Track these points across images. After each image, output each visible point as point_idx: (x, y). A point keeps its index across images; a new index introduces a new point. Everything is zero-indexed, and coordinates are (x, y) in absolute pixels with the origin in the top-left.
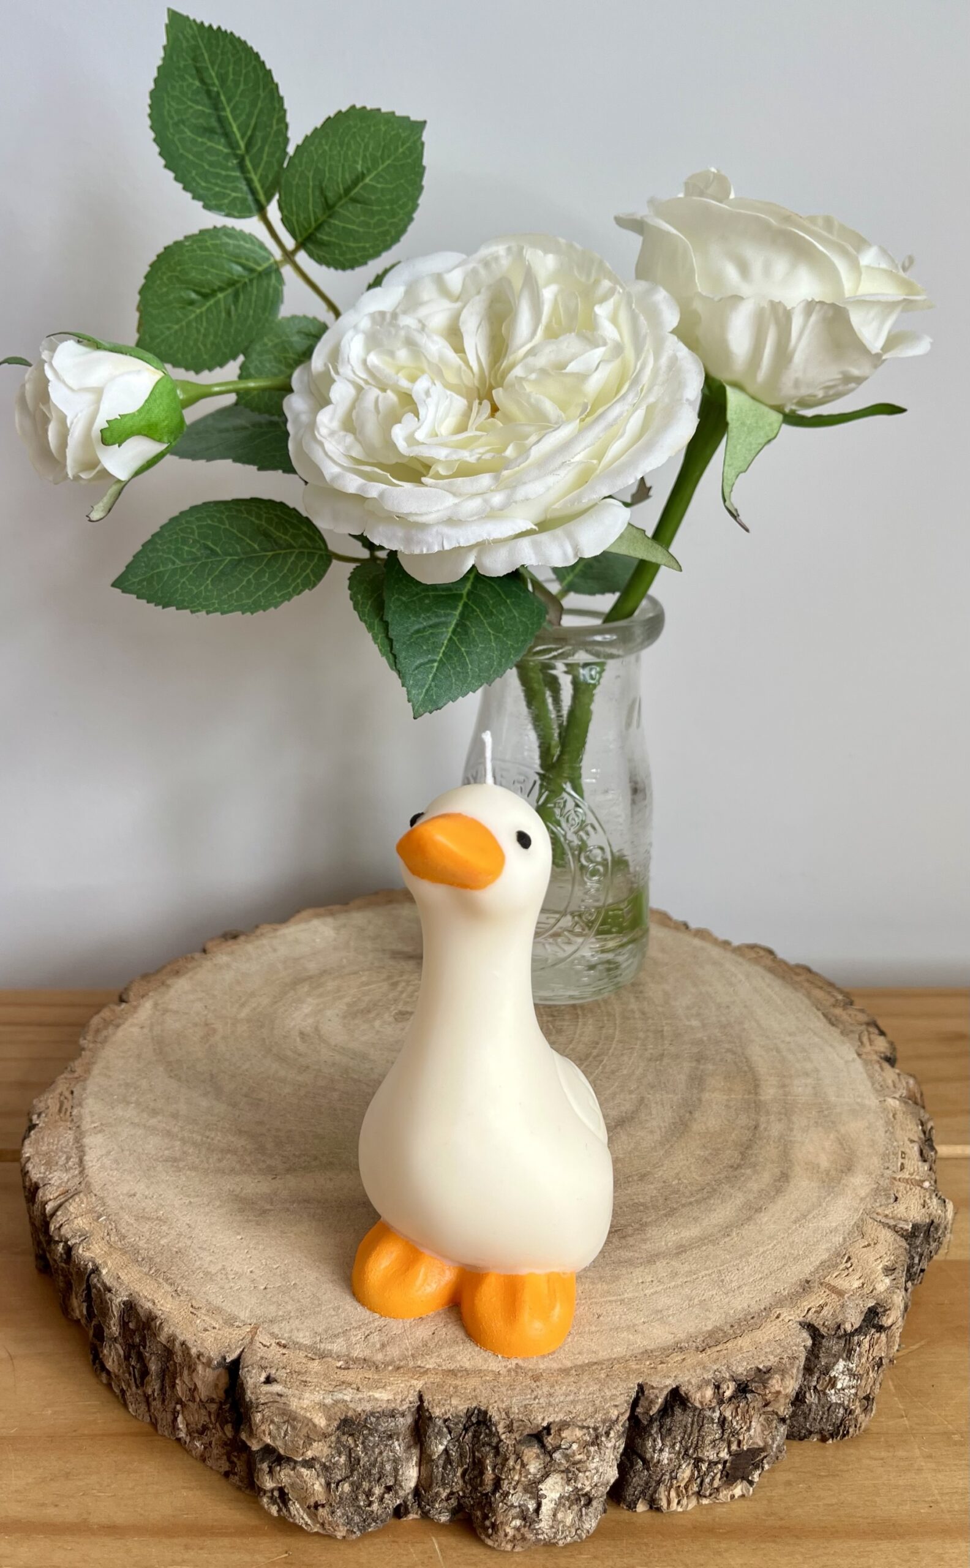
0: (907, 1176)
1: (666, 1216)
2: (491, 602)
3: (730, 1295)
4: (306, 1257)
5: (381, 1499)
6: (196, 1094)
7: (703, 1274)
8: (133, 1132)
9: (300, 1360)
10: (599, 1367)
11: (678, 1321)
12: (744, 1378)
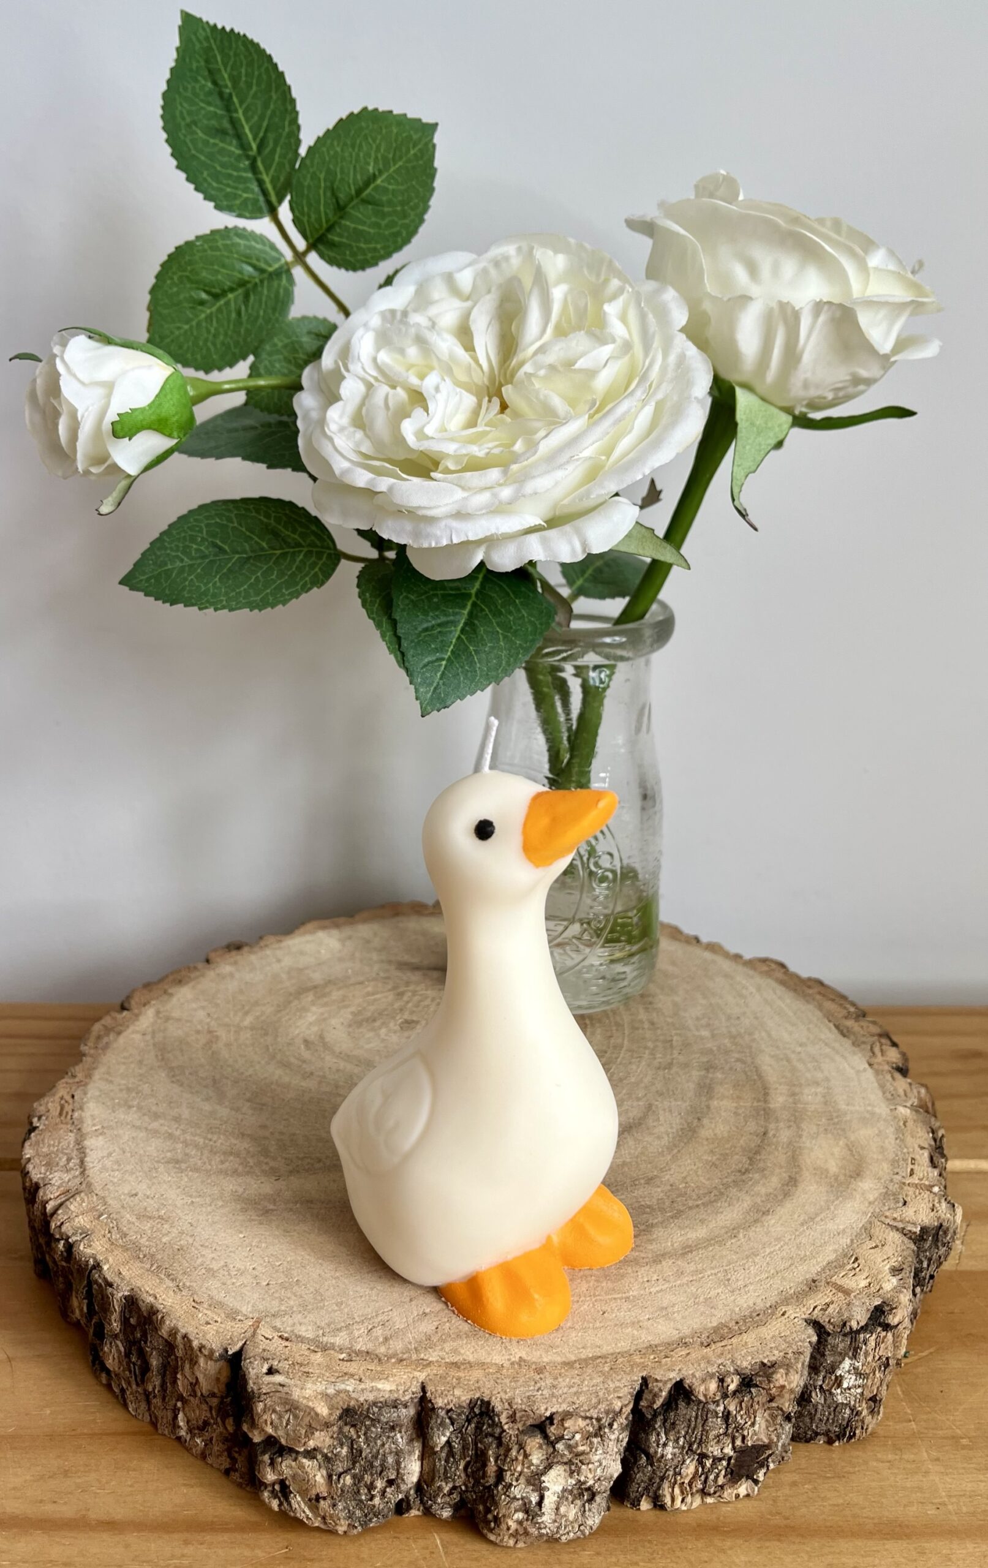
0: (916, 1181)
1: (671, 1217)
2: (499, 602)
3: (735, 1293)
4: (309, 1254)
5: (383, 1493)
6: (199, 1100)
7: (709, 1273)
8: (134, 1134)
9: (302, 1352)
10: (603, 1361)
11: (683, 1317)
12: (748, 1372)
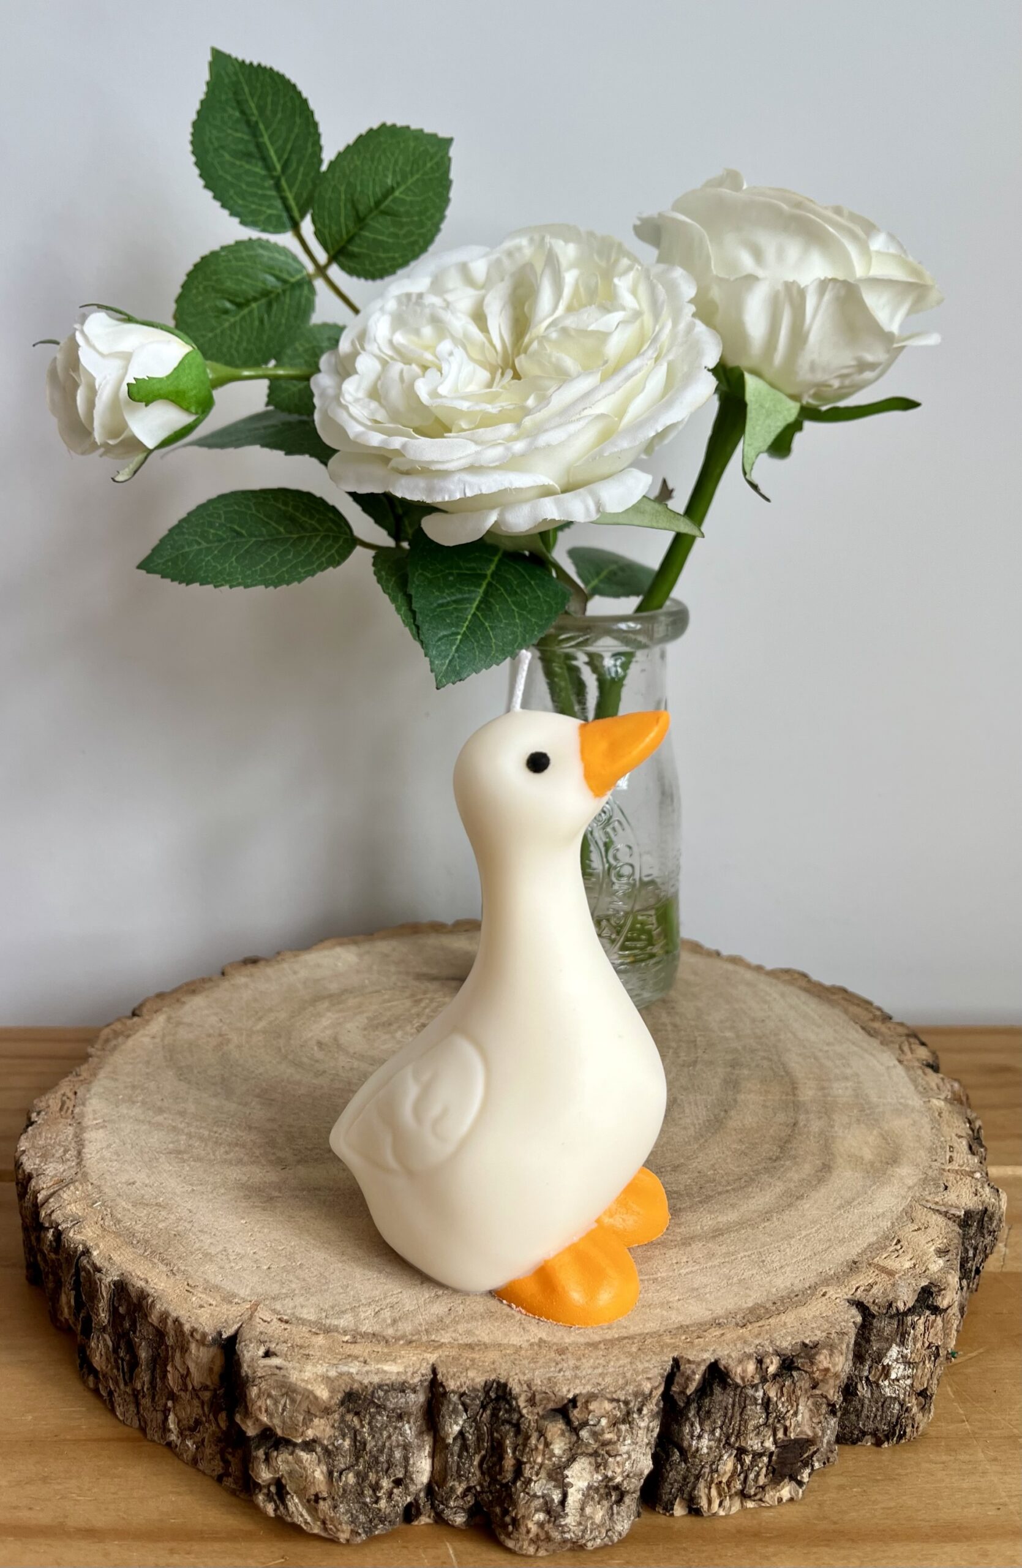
0: (957, 1168)
1: (700, 1202)
2: (515, 582)
3: (771, 1274)
4: (314, 1239)
5: (390, 1495)
6: (206, 1095)
7: (742, 1254)
8: (137, 1127)
9: (302, 1335)
10: (630, 1342)
11: (716, 1298)
12: (788, 1353)
